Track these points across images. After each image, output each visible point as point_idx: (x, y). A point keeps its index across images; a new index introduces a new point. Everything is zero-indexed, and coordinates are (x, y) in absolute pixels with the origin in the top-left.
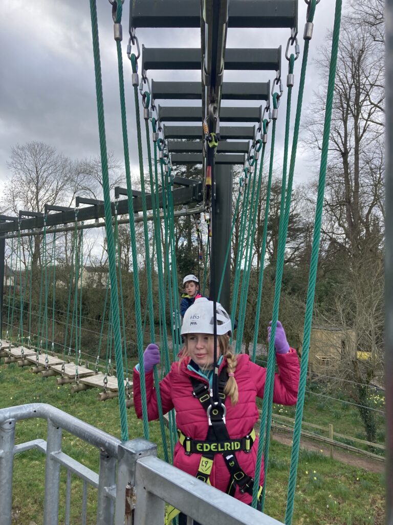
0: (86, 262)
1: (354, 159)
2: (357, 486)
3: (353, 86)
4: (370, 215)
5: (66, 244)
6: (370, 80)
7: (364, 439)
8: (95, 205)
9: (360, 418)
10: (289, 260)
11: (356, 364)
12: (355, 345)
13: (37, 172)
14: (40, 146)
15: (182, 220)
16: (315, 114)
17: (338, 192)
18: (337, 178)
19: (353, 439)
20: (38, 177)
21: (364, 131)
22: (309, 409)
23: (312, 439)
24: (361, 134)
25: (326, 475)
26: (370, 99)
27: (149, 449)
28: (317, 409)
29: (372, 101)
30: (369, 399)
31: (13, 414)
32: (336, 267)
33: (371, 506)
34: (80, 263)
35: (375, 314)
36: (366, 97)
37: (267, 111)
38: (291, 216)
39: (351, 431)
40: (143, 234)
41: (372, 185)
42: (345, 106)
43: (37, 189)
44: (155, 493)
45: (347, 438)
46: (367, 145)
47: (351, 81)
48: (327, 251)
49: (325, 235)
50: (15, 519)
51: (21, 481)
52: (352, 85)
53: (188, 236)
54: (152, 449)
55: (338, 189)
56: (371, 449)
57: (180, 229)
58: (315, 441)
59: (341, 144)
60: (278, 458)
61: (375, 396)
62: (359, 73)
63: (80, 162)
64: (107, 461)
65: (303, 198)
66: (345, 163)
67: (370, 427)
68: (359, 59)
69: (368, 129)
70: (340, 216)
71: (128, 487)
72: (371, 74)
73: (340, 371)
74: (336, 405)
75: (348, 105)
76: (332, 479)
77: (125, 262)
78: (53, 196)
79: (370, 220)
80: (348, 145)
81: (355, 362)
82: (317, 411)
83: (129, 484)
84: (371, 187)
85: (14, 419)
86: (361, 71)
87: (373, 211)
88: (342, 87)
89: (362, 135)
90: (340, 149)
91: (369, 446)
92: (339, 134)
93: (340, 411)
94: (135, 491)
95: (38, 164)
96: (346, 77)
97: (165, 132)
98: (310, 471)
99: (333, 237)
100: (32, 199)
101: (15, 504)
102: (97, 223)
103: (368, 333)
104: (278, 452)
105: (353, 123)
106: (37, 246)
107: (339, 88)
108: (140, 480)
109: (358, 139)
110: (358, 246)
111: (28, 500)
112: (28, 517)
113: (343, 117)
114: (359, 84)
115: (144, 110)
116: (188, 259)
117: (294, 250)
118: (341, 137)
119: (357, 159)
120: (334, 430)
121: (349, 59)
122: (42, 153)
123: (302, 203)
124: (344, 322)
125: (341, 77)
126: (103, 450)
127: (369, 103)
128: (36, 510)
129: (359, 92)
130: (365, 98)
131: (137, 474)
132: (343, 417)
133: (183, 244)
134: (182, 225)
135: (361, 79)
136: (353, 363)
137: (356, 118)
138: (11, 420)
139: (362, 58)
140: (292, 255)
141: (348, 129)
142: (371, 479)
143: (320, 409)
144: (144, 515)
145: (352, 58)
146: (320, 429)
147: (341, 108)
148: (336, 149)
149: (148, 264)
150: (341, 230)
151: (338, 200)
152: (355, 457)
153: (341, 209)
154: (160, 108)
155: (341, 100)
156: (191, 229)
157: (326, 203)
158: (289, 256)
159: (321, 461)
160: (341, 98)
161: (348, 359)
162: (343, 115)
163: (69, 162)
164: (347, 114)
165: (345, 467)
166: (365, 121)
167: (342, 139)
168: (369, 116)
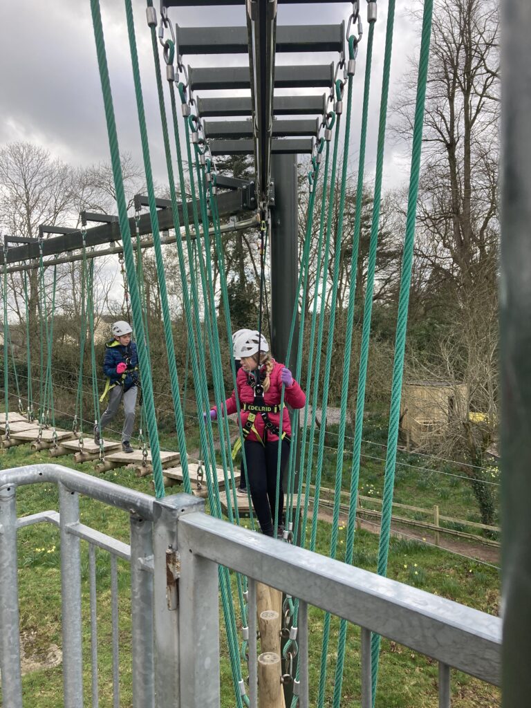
0: (102, 309)
1: (463, 152)
2: (469, 579)
3: (462, 46)
4: (486, 230)
5: (74, 284)
6: (485, 38)
7: (478, 522)
8: (109, 223)
9: (473, 497)
10: (377, 297)
11: (468, 427)
12: (466, 403)
13: (26, 187)
14: (27, 149)
15: (231, 246)
16: (410, 90)
17: (442, 199)
18: (440, 181)
19: (464, 522)
20: (27, 193)
21: (478, 111)
22: (408, 488)
23: (411, 526)
24: (473, 115)
25: (430, 568)
26: (485, 65)
27: (195, 504)
28: (418, 488)
29: (489, 68)
30: (485, 473)
31: (11, 477)
32: (441, 302)
33: (489, 604)
34: (95, 311)
35: (492, 360)
36: (480, 61)
37: (341, 68)
38: (379, 236)
39: (462, 514)
40: (178, 268)
41: (487, 188)
42: (451, 76)
43: (27, 209)
44: (205, 555)
45: (457, 521)
46: (482, 131)
47: (459, 40)
48: (429, 282)
49: (426, 260)
50: (30, 642)
51: (35, 595)
52: (460, 45)
53: (241, 268)
54: (198, 503)
55: (442, 196)
56: (488, 534)
57: (228, 259)
58: (415, 528)
59: (446, 132)
60: (368, 551)
61: (492, 468)
62: (469, 28)
63: (84, 170)
64: (140, 526)
65: (395, 210)
66: (452, 158)
67: (487, 506)
68: (470, 8)
69: (482, 108)
70: (446, 234)
71: (169, 551)
72: (487, 28)
73: (448, 438)
74: (442, 482)
75: (455, 75)
76: (438, 572)
77: (156, 307)
78: (51, 219)
79: (485, 237)
80: (455, 132)
81: (467, 425)
82: (418, 491)
83: (170, 548)
84: (487, 190)
85: (13, 484)
86: (472, 26)
87: (490, 224)
88: (446, 48)
89: (475, 118)
90: (444, 138)
91: (484, 530)
92: (443, 117)
93: (448, 489)
94: (179, 557)
95: (27, 175)
96: (452, 34)
97: (198, 107)
98: (409, 564)
99: (437, 262)
100: (21, 224)
101: (29, 623)
102: (112, 248)
103: (483, 386)
104: (368, 544)
105: (463, 101)
106: (33, 288)
107: (442, 51)
108: (184, 542)
109: (469, 124)
110: (469, 272)
111: (46, 618)
112: (47, 639)
113: (448, 92)
114: (471, 43)
115: (167, 68)
116: (241, 300)
117: (384, 282)
118: (445, 122)
119: (468, 152)
120: (440, 514)
121: (457, 8)
122: (30, 159)
123: (393, 217)
124: (451, 373)
125: (446, 34)
126: (134, 512)
127: (485, 71)
128: (56, 629)
129: (470, 55)
130: (478, 64)
131: (180, 535)
132: (452, 496)
133: (233, 280)
134: (231, 253)
135: (472, 36)
136: (465, 427)
137: (467, 93)
138: (9, 485)
139: (474, 6)
140: (381, 289)
141: (455, 110)
142: (487, 571)
143: (422, 488)
144: (191, 585)
145: (460, 6)
146: (422, 513)
147: (445, 80)
148: (438, 140)
149: (187, 308)
150: (446, 253)
151: (443, 210)
152: (466, 545)
153: (447, 223)
154: (191, 70)
155: (445, 69)
156: (243, 258)
157: (427, 216)
158: (377, 292)
159: (424, 552)
160: (445, 64)
161: (457, 421)
162: (448, 90)
163: (69, 170)
164: (454, 88)
165: (454, 558)
166: (479, 97)
167: (446, 125)
168: (485, 89)
